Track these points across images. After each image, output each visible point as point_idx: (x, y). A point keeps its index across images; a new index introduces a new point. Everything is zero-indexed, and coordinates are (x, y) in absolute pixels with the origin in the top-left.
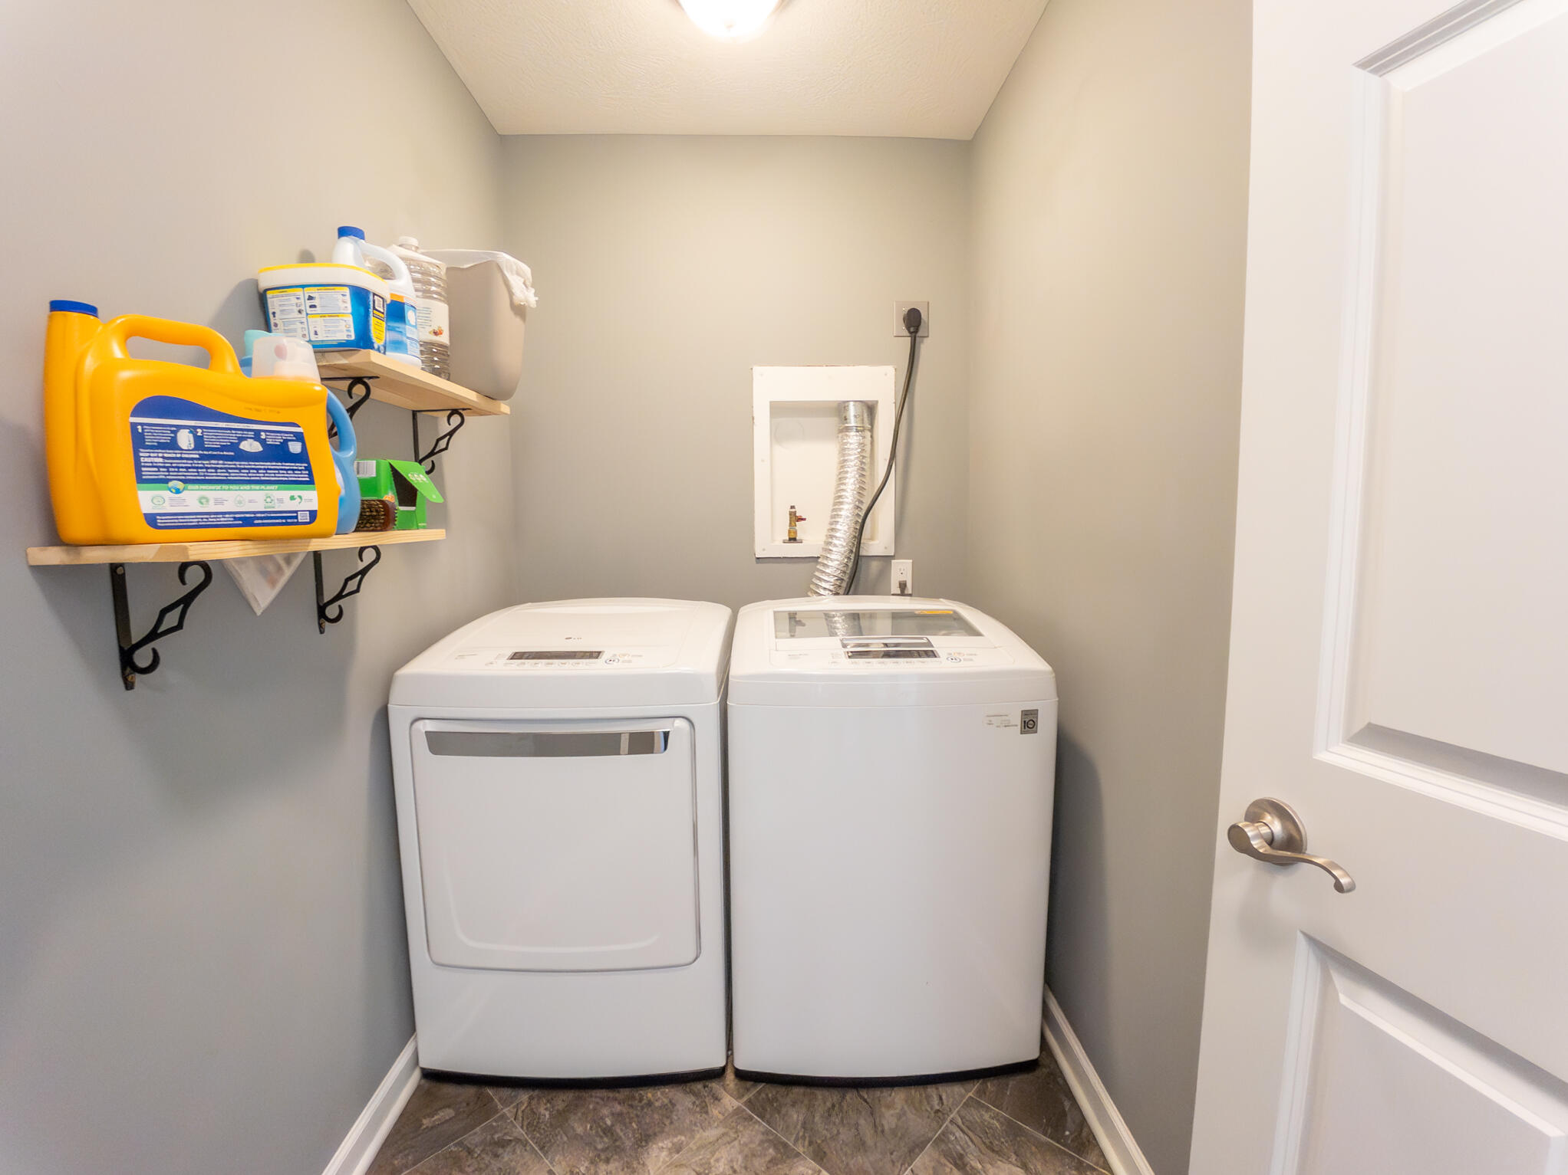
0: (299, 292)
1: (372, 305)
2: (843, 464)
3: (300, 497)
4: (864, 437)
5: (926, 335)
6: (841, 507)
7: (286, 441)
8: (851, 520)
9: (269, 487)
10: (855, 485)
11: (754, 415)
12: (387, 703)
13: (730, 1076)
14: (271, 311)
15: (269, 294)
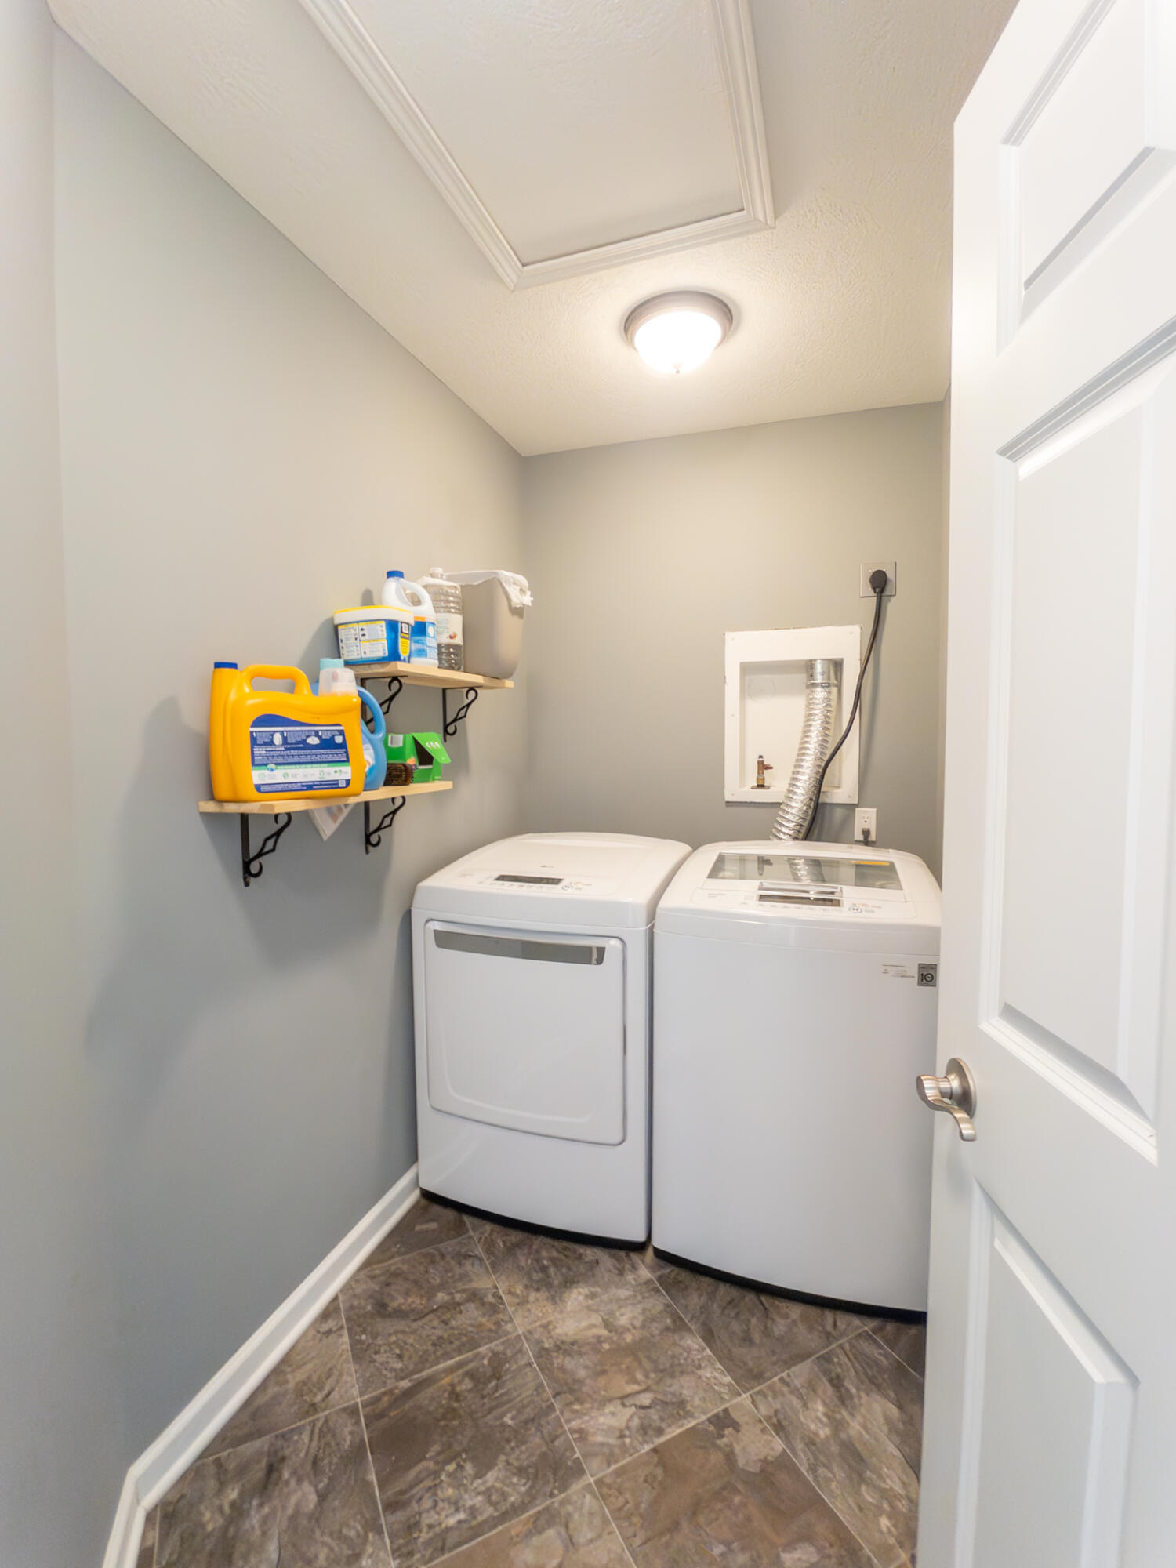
0: (356, 625)
1: (400, 630)
2: (809, 717)
3: (340, 771)
4: (829, 693)
5: (894, 593)
6: (803, 758)
7: (333, 736)
8: (812, 771)
9: (322, 765)
10: (817, 737)
11: (726, 675)
12: (411, 906)
13: (650, 1253)
14: (340, 638)
15: (340, 628)
